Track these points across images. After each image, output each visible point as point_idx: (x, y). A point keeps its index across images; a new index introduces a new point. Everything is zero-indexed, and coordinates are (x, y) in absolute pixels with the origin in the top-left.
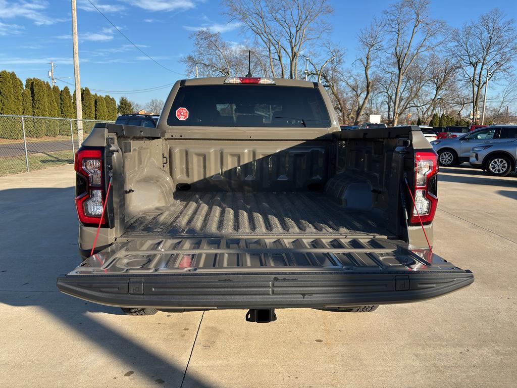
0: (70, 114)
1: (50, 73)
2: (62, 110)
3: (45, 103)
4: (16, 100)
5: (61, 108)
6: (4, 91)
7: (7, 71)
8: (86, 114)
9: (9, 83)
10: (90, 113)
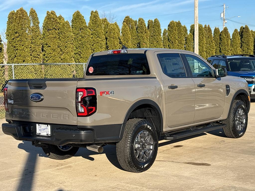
0: (227, 52)
1: (222, 14)
2: (221, 49)
3: (203, 44)
4: (179, 44)
5: (220, 48)
6: (171, 37)
7: (175, 21)
8: (244, 51)
9: (175, 30)
10: (248, 49)
